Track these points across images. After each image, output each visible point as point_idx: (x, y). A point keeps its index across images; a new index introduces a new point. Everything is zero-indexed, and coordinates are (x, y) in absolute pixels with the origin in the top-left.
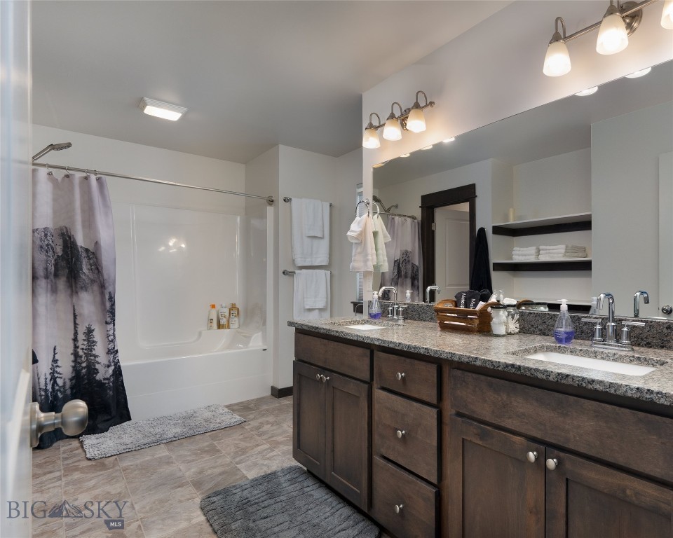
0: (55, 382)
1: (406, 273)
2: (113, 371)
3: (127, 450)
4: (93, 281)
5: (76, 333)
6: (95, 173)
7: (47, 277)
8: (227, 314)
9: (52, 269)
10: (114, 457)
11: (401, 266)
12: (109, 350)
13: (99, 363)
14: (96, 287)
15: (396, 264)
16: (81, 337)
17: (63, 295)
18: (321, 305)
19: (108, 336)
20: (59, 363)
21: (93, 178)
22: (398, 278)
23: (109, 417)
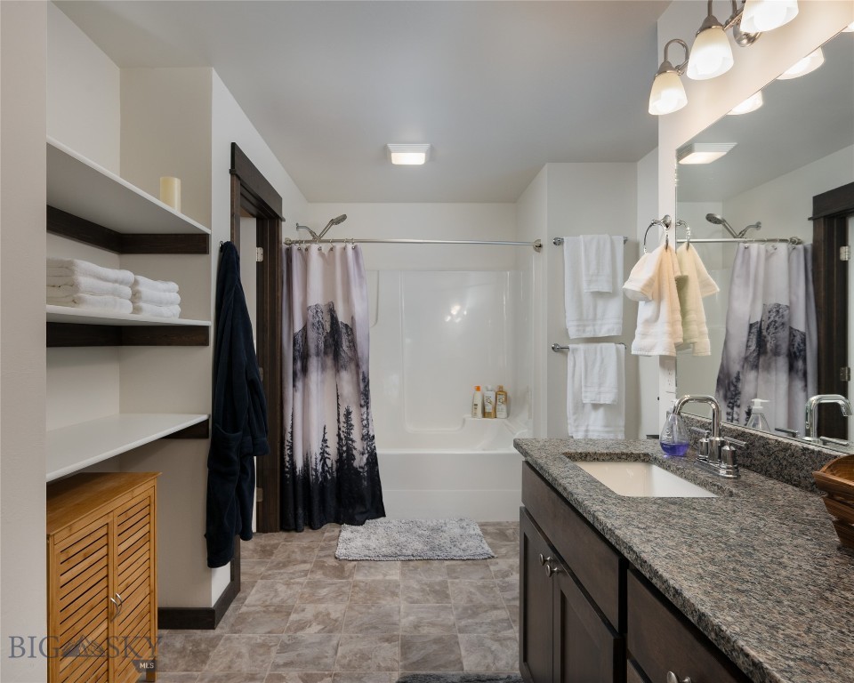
0: (325, 463)
1: (777, 346)
2: (367, 459)
3: (367, 558)
4: (351, 359)
5: (339, 414)
6: (352, 241)
7: (318, 355)
8: (493, 399)
9: (322, 346)
10: (355, 563)
11: (764, 333)
12: (363, 436)
13: (355, 449)
14: (353, 366)
15: (754, 330)
16: (342, 419)
17: (330, 373)
18: (607, 398)
19: (363, 420)
20: (328, 444)
21: (350, 246)
22: (759, 355)
23: (364, 510)
